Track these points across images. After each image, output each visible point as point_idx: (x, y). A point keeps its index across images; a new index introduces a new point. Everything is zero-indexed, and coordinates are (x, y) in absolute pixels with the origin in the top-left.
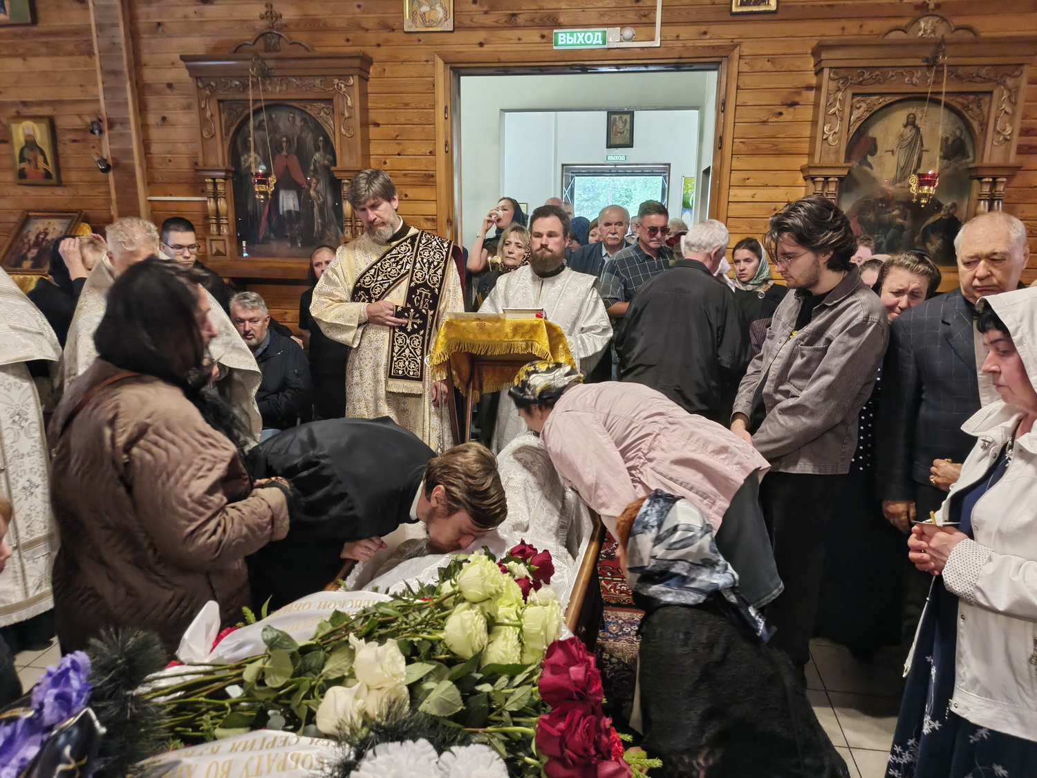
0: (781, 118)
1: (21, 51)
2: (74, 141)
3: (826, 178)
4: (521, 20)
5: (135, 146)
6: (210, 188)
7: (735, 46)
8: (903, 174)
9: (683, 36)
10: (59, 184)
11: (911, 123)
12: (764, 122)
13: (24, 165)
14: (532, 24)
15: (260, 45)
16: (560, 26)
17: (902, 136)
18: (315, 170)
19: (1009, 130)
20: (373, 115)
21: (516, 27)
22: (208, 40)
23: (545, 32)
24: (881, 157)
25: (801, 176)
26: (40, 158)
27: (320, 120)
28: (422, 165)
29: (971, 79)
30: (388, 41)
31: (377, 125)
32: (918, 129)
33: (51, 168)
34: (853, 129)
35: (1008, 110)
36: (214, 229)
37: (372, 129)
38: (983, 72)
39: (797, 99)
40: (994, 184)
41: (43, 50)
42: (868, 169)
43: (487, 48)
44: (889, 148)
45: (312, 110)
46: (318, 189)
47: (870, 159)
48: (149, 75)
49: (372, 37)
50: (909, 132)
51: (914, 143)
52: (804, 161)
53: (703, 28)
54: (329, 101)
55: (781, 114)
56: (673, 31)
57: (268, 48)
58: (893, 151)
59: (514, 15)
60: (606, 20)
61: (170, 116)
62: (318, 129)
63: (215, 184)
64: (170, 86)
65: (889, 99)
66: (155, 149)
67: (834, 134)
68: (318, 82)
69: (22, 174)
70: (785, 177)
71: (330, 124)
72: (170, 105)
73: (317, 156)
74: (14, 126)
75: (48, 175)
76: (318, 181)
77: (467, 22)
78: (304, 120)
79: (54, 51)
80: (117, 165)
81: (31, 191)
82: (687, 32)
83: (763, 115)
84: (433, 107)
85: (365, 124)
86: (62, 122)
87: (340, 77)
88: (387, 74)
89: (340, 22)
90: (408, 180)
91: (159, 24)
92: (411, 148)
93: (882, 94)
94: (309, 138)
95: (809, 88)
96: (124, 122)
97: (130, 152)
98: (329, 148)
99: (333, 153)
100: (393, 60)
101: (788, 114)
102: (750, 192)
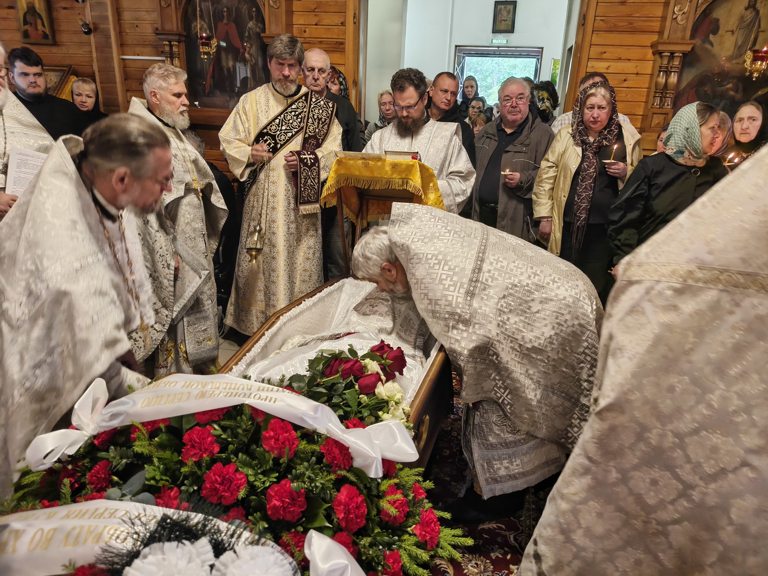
2: (65, 8)
3: (672, 53)
5: (110, 13)
6: (167, 49)
8: (739, 52)
10: (55, 44)
11: (752, 6)
13: (27, 27)
17: (742, 17)
24: (722, 36)
25: (650, 51)
26: (39, 22)
28: (334, 34)
32: (758, 12)
33: (47, 31)
37: (295, 2)
42: (709, 47)
44: (730, 28)
46: (251, 53)
47: (711, 37)
50: (749, 15)
51: (752, 25)
52: (655, 38)
58: (732, 32)
63: (171, 46)
66: (127, 16)
67: (683, 14)
69: (26, 35)
70: (635, 53)
73: (251, 24)
75: (45, 36)
76: (252, 46)
80: (96, 28)
97: (106, 18)
98: (261, 19)
99: (263, 22)
102: (605, 64)
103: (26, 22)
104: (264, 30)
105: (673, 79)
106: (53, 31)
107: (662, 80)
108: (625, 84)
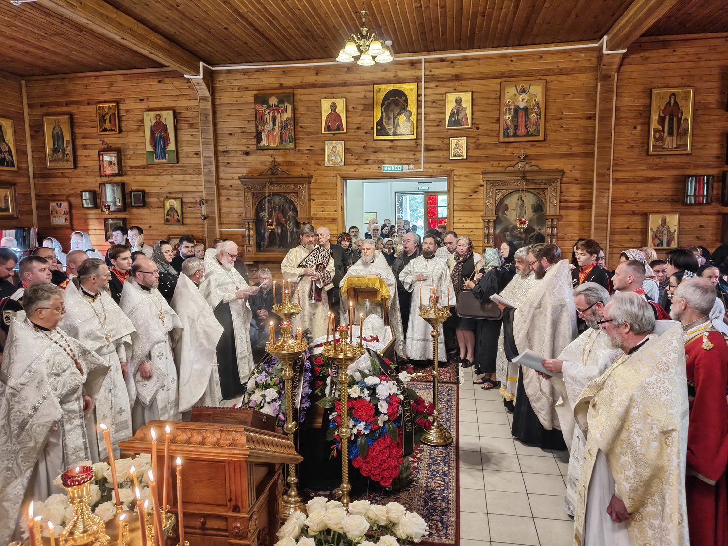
0: (471, 197)
1: (171, 173)
2: (190, 207)
3: (489, 220)
4: (370, 161)
5: (216, 210)
6: (247, 226)
7: (452, 171)
9: (432, 167)
10: (183, 224)
11: (520, 199)
12: (465, 199)
13: (168, 217)
14: (374, 163)
15: (270, 172)
16: (385, 164)
17: (517, 204)
18: (289, 218)
19: (555, 202)
20: (312, 197)
21: (368, 164)
22: (247, 169)
23: (379, 166)
24: (510, 211)
25: (481, 219)
26: (176, 214)
27: (292, 200)
28: (333, 215)
29: (539, 184)
30: (318, 169)
31: (314, 200)
32: (523, 201)
33: (180, 218)
34: (497, 202)
35: (554, 194)
36: (247, 242)
37: (312, 202)
38: (543, 181)
39: (477, 190)
40: (552, 222)
41: (180, 172)
42: (506, 216)
43: (357, 172)
45: (289, 196)
46: (290, 226)
47: (506, 212)
48: (222, 182)
49: (313, 168)
50: (520, 203)
51: (522, 206)
52: (482, 213)
53: (440, 165)
54: (296, 193)
55: (471, 195)
56: (428, 166)
57: (272, 174)
58: (514, 209)
59: (367, 160)
60: (403, 161)
61: (231, 198)
62: (291, 203)
63: (249, 225)
64: (231, 186)
65: (510, 191)
66: (223, 210)
67: (491, 204)
68: (292, 186)
69: (167, 221)
70: (474, 219)
71: (295, 201)
72: (231, 193)
74: (165, 202)
75: (178, 221)
76: (290, 222)
77: (350, 163)
78: (285, 199)
79: (184, 173)
80: (208, 217)
81: (171, 227)
82: (434, 167)
83: (465, 196)
84: (336, 193)
85: (309, 200)
86: (185, 200)
87: (300, 184)
88: (318, 181)
89: (300, 163)
90: (326, 221)
91: (228, 163)
92: (328, 209)
93: (507, 190)
94: (287, 206)
95: (482, 186)
96: (213, 201)
97: (214, 212)
98: (295, 210)
99: (297, 212)
100: (320, 176)
101: (474, 196)
102: (462, 225)
103: (168, 214)
104: (297, 215)
105: (491, 231)
106: (183, 218)
107: (487, 232)
108: (472, 233)
